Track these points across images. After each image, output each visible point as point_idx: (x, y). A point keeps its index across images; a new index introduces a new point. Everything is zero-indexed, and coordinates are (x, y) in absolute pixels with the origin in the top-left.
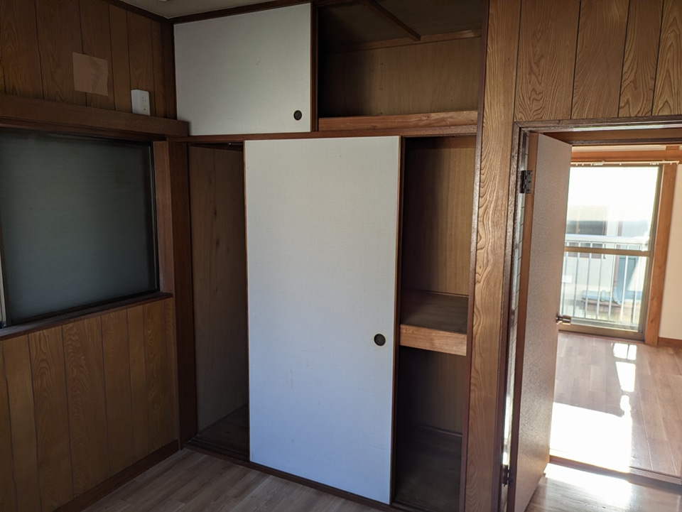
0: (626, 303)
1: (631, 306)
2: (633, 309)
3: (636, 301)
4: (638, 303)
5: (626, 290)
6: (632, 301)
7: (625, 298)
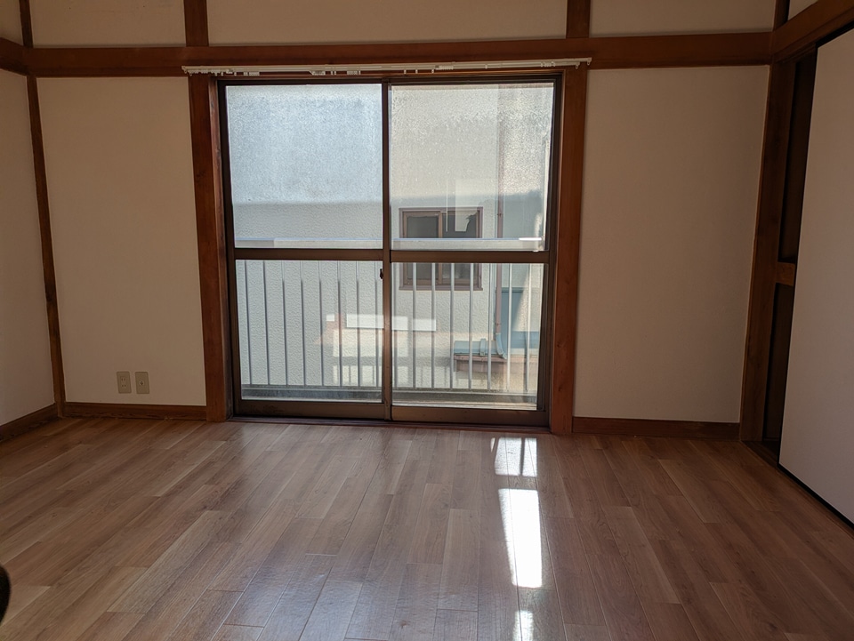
0: (514, 355)
1: (523, 360)
2: (525, 363)
3: (529, 350)
4: (534, 352)
5: (512, 332)
6: (522, 351)
7: (512, 347)
